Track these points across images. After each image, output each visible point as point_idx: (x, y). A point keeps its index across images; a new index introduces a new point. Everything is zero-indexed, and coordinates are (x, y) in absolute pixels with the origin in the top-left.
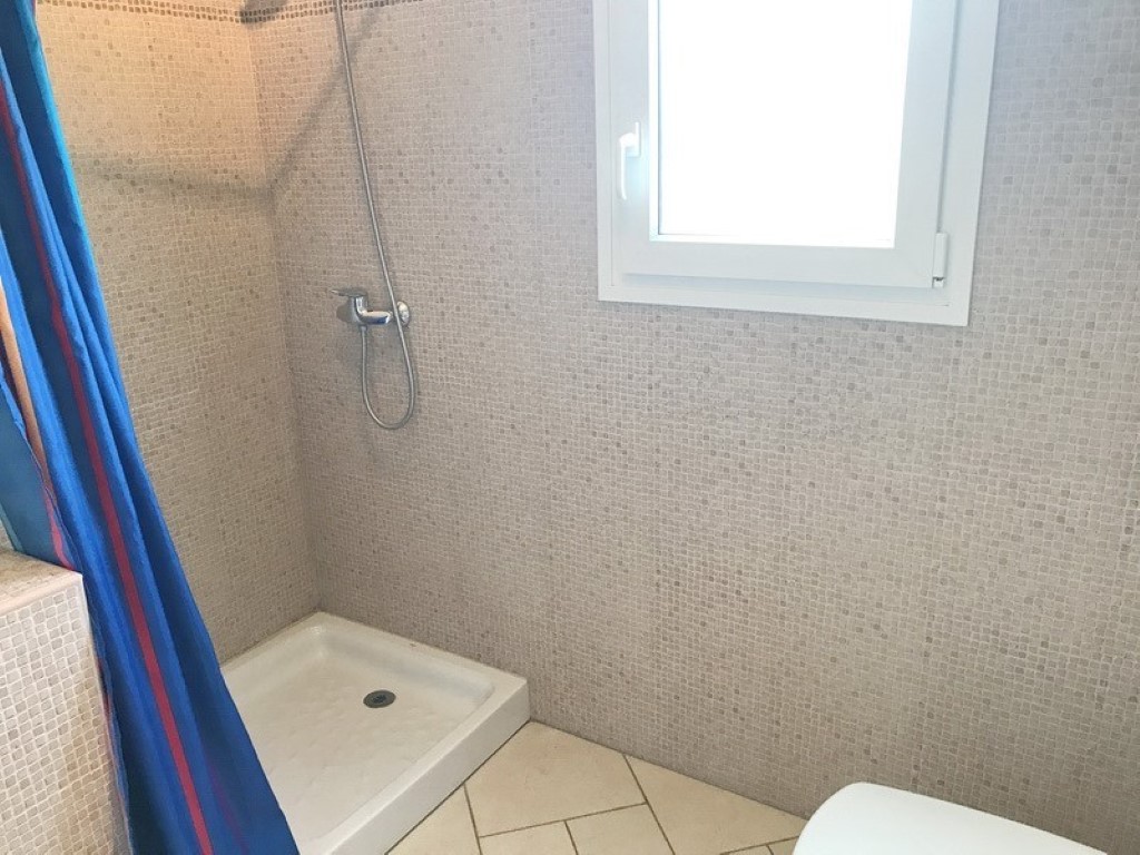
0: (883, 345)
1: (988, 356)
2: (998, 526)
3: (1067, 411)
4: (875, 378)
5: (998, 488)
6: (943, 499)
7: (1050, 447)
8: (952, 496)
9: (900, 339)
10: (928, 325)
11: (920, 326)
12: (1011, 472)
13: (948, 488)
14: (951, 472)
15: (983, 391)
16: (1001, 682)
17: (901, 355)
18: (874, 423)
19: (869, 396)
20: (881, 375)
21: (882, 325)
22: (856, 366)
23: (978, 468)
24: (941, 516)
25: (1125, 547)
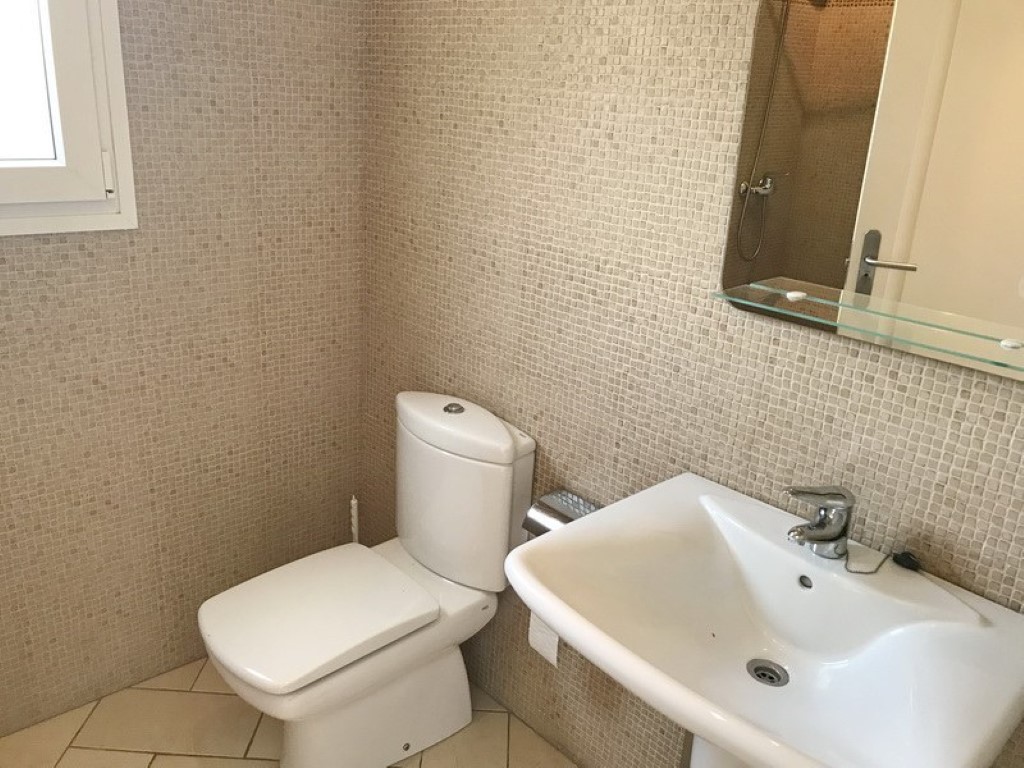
0: (67, 255)
1: (156, 250)
2: (185, 379)
3: (215, 281)
4: (65, 286)
5: (181, 351)
6: (142, 374)
7: (209, 310)
8: (149, 369)
9: (82, 248)
10: (104, 232)
11: (98, 233)
12: (188, 337)
13: (144, 363)
14: (145, 350)
15: (157, 279)
16: (207, 495)
17: (86, 262)
18: (73, 327)
19: (62, 304)
20: (70, 283)
21: (62, 237)
22: (44, 279)
23: (163, 340)
24: (143, 388)
25: (264, 365)
